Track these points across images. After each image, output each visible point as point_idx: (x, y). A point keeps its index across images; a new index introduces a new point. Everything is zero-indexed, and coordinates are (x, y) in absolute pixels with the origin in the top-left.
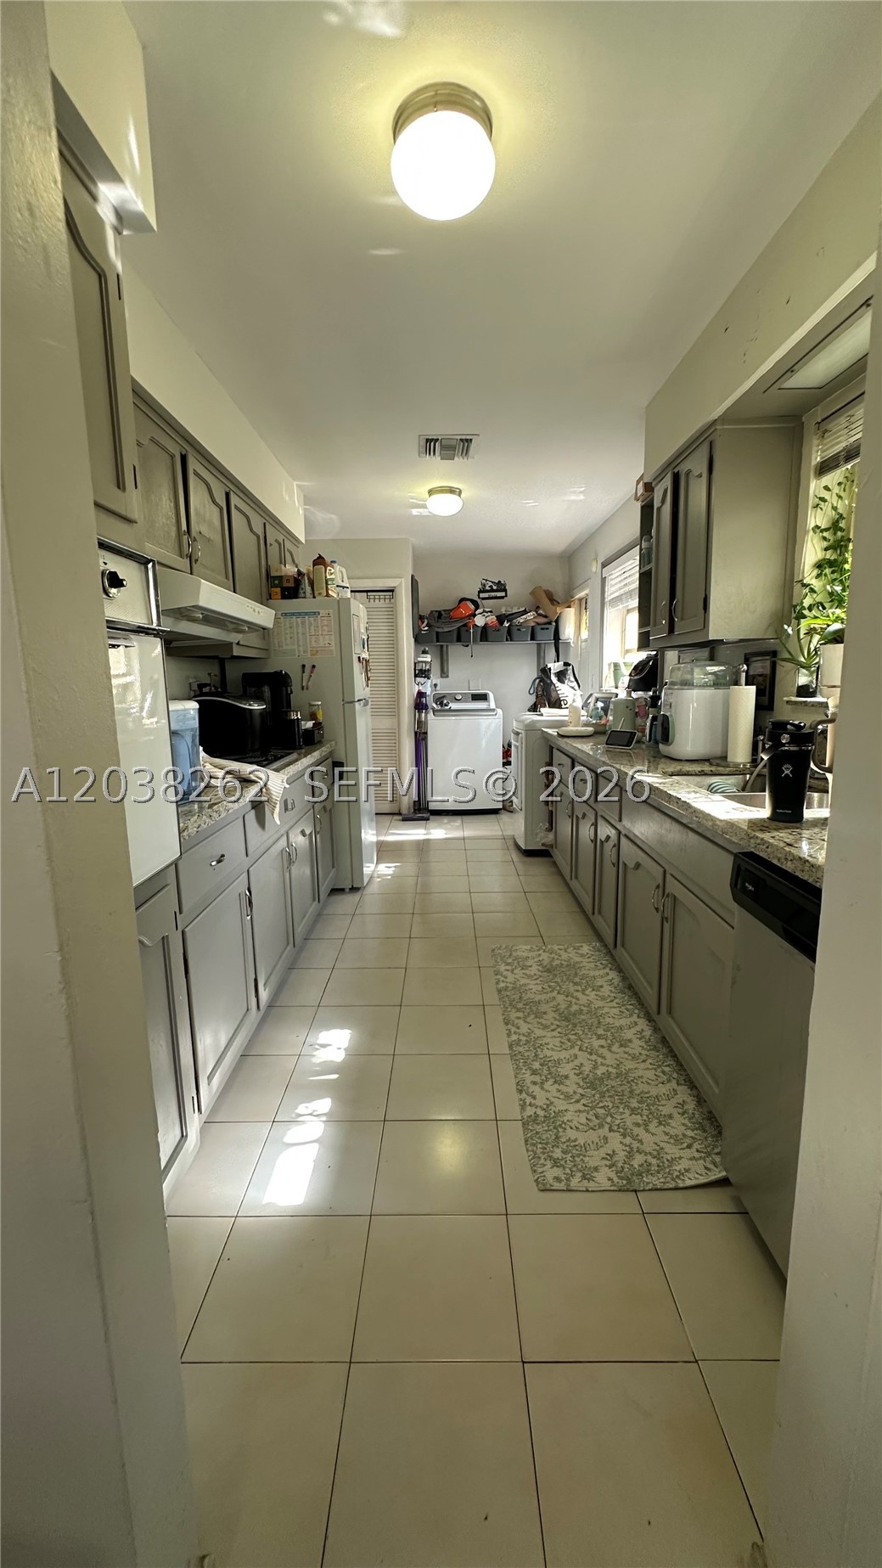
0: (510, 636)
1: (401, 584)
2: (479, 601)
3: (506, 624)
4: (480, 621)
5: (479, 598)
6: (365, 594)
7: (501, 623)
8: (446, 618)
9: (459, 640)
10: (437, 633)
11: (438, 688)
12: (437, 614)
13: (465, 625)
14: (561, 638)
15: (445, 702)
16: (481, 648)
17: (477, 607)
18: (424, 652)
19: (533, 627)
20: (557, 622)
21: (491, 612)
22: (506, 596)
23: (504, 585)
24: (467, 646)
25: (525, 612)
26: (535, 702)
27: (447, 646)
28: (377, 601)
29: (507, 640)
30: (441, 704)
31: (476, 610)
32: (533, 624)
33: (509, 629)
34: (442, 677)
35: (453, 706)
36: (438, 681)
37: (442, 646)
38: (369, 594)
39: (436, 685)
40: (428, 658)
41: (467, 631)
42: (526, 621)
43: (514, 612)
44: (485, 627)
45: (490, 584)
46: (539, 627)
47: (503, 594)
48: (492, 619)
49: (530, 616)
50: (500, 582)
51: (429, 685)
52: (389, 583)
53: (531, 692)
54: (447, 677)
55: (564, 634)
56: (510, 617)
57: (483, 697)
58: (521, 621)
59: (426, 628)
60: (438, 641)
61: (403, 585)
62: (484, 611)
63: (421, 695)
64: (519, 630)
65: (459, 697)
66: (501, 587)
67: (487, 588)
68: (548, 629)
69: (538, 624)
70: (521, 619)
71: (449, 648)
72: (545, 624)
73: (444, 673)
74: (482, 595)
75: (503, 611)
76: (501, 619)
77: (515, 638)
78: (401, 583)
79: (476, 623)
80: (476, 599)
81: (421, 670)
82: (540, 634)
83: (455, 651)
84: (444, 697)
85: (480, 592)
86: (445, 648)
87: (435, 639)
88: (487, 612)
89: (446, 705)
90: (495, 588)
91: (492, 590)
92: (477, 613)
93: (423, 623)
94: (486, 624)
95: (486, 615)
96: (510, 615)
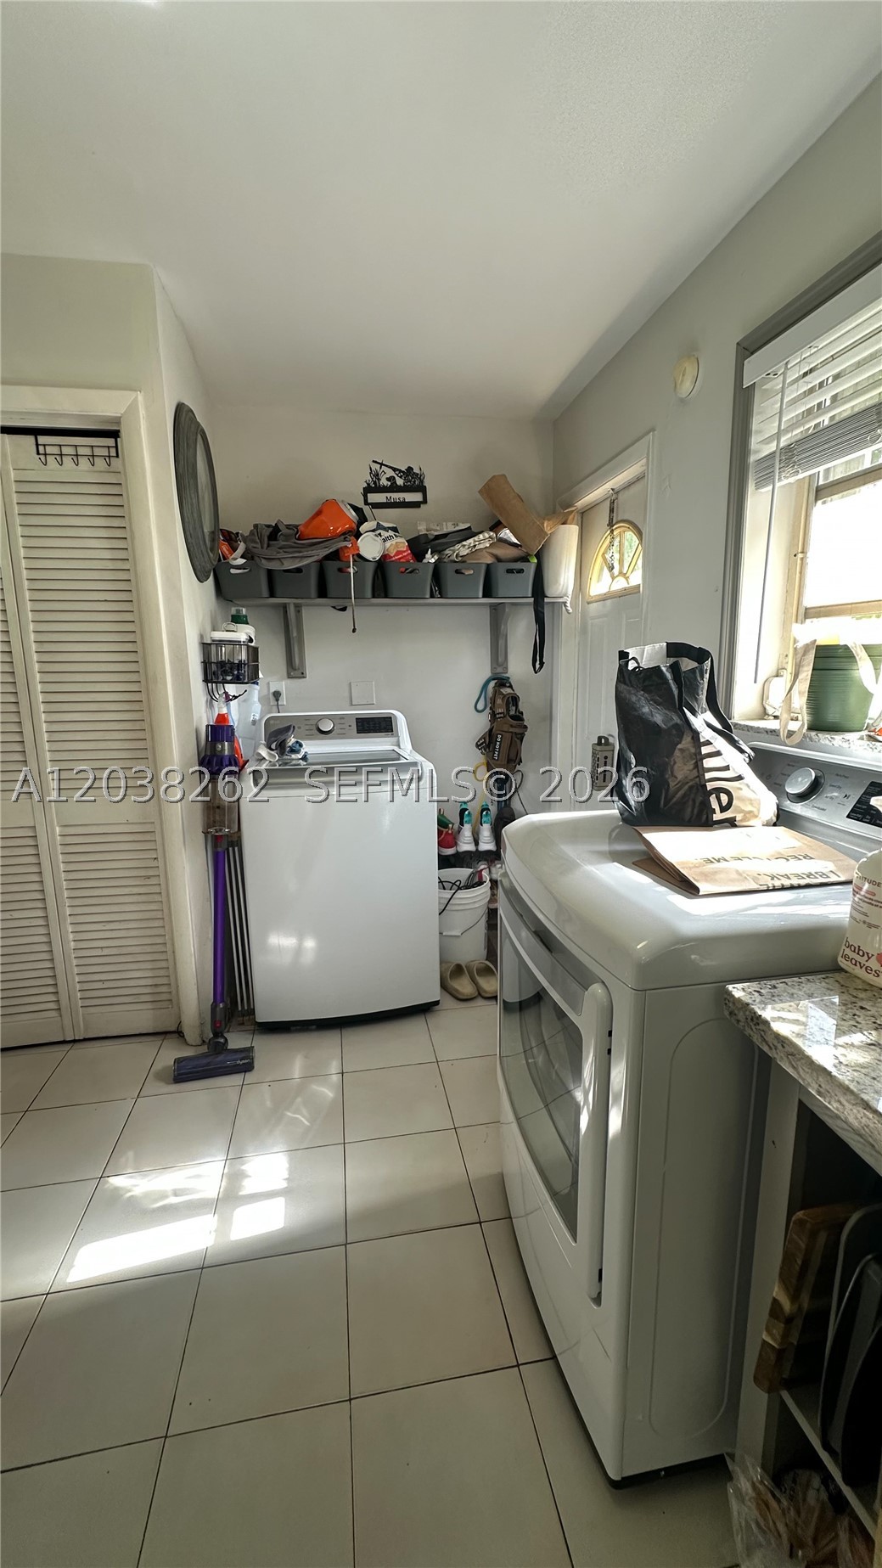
0: (439, 584)
1: (133, 407)
2: (366, 509)
3: (431, 559)
4: (370, 547)
5: (366, 503)
6: (30, 439)
7: (419, 555)
8: (287, 537)
9: (323, 592)
10: (270, 573)
11: (283, 701)
12: (267, 532)
13: (335, 556)
14: (548, 593)
15: (292, 741)
16: (373, 614)
17: (363, 519)
18: (238, 619)
19: (488, 566)
20: (539, 556)
21: (395, 529)
22: (425, 501)
23: (420, 477)
24: (344, 609)
25: (469, 533)
26: (491, 731)
27: (298, 608)
28: (67, 461)
29: (432, 596)
30: (281, 748)
31: (360, 523)
32: (489, 560)
33: (437, 573)
34: (289, 677)
35: (312, 748)
36: (283, 685)
37: (285, 607)
38: (42, 439)
39: (277, 695)
40: (242, 633)
41: (340, 570)
42: (475, 552)
43: (445, 531)
44: (382, 564)
45: (390, 473)
46: (502, 567)
47: (417, 497)
48: (398, 545)
49: (483, 540)
50: (410, 469)
51: (256, 698)
52: (100, 406)
53: (480, 706)
54: (303, 676)
55: (557, 581)
56: (439, 542)
57: (382, 725)
58: (464, 552)
59: (241, 561)
60: (272, 595)
61: (142, 412)
62: (379, 527)
63: (220, 730)
64: (457, 572)
65: (327, 726)
66: (413, 480)
67: (384, 482)
68: (521, 571)
69: (499, 560)
70: (463, 549)
71: (304, 611)
72: (516, 560)
73: (294, 669)
74: (374, 498)
75: (422, 529)
76: (418, 546)
77: (450, 590)
78: (134, 404)
79: (363, 553)
80: (360, 504)
81: (221, 664)
82: (505, 583)
83: (318, 620)
84: (287, 729)
85: (368, 490)
86: (292, 611)
87: (265, 592)
88: (386, 529)
89: (293, 751)
90: (400, 482)
91: (394, 488)
92: (363, 528)
93: (234, 550)
94: (384, 557)
95: (385, 534)
96: (437, 537)
